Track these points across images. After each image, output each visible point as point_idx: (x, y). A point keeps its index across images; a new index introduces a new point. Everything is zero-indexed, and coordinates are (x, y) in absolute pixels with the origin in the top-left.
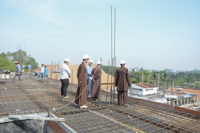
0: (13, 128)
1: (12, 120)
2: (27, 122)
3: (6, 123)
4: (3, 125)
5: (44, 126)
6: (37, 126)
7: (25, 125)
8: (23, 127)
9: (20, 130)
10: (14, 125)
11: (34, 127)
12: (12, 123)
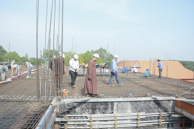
0: (153, 105)
1: (153, 99)
2: (162, 102)
3: (150, 101)
4: (148, 102)
5: (172, 106)
6: (167, 106)
7: (160, 104)
8: (159, 105)
9: (157, 107)
10: (154, 103)
11: (166, 106)
12: (153, 102)
